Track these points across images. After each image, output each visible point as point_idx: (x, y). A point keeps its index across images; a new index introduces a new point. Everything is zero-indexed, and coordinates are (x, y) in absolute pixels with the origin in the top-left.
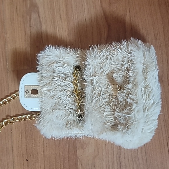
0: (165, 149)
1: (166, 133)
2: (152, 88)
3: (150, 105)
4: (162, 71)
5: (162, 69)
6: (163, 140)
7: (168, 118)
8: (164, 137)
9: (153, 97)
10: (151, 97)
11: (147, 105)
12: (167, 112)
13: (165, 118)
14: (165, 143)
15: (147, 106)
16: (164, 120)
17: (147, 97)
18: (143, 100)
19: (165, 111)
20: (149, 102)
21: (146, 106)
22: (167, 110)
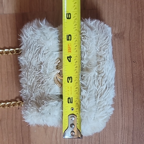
0: (119, 108)
1: (121, 92)
2: (105, 72)
3: (103, 91)
4: (124, 27)
5: (124, 24)
6: (118, 98)
7: (125, 77)
8: (119, 96)
9: (105, 82)
10: (104, 83)
11: (99, 91)
12: (125, 70)
13: (122, 77)
14: (119, 103)
15: (100, 93)
16: (121, 79)
17: (99, 83)
18: (95, 86)
19: (123, 69)
20: (101, 88)
21: (98, 93)
22: (125, 69)
